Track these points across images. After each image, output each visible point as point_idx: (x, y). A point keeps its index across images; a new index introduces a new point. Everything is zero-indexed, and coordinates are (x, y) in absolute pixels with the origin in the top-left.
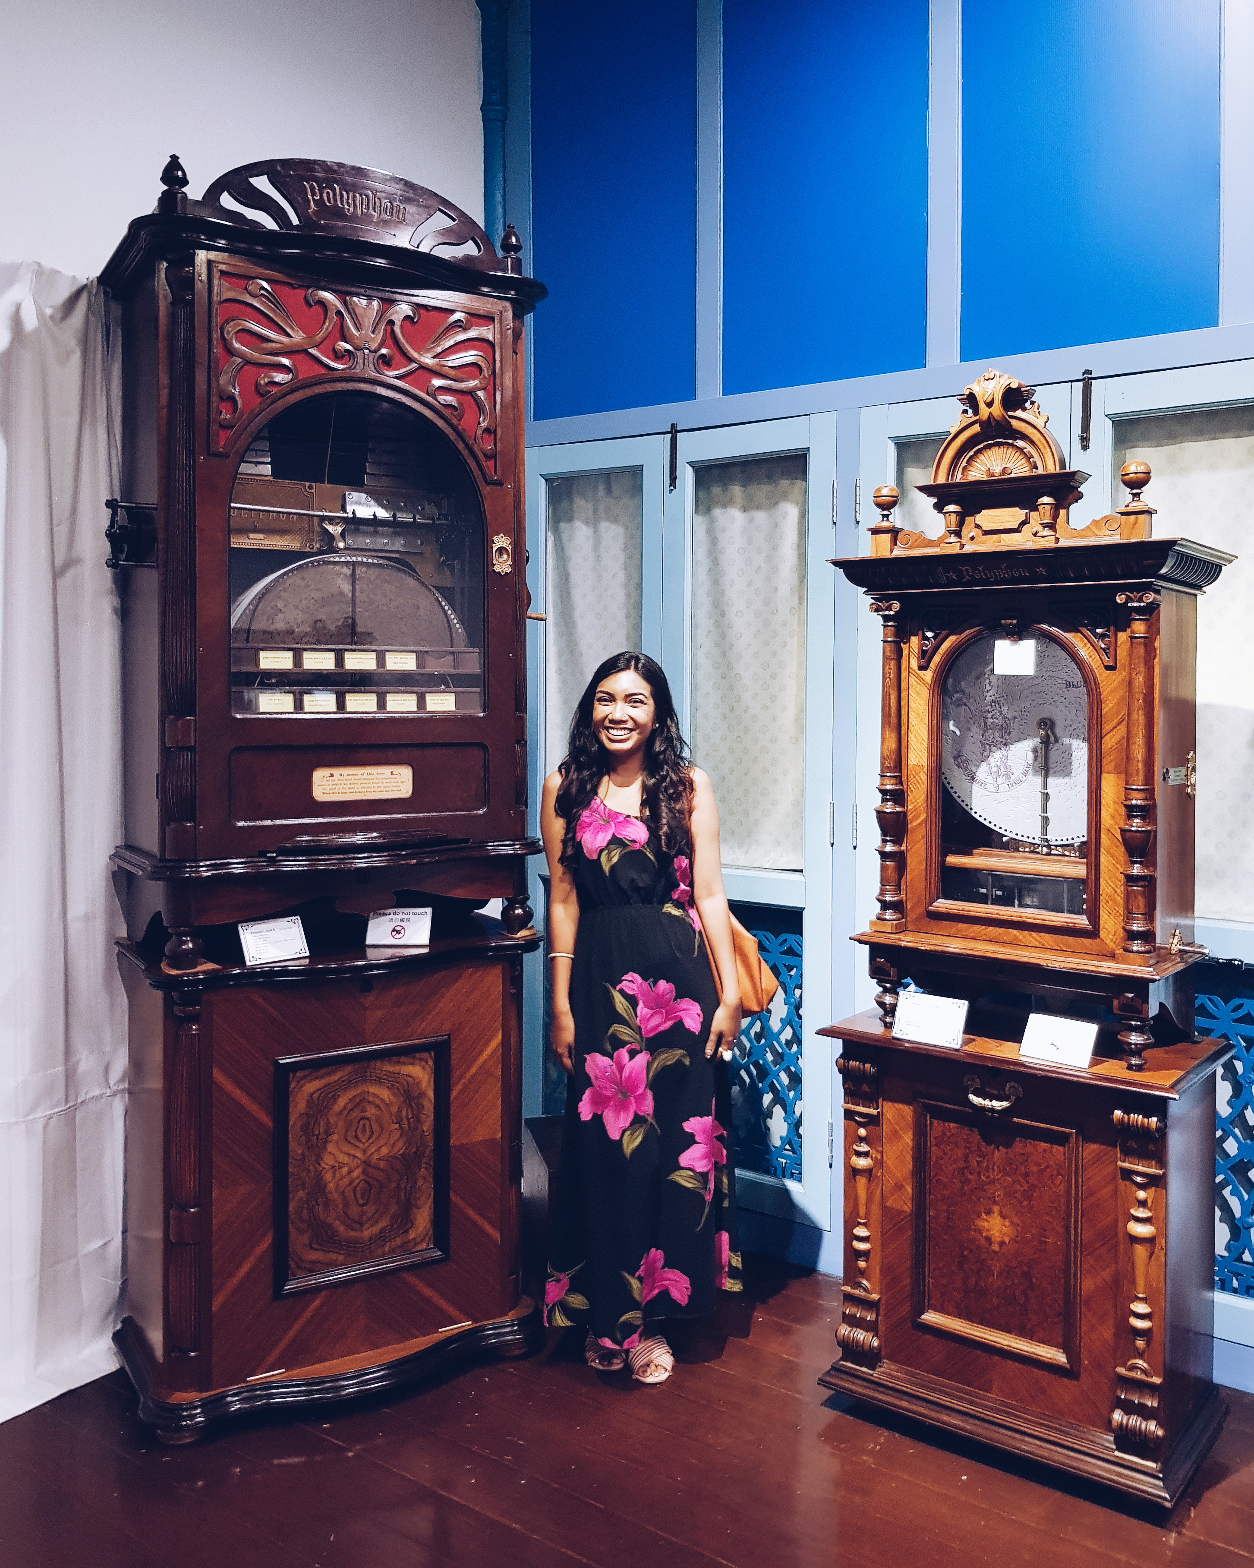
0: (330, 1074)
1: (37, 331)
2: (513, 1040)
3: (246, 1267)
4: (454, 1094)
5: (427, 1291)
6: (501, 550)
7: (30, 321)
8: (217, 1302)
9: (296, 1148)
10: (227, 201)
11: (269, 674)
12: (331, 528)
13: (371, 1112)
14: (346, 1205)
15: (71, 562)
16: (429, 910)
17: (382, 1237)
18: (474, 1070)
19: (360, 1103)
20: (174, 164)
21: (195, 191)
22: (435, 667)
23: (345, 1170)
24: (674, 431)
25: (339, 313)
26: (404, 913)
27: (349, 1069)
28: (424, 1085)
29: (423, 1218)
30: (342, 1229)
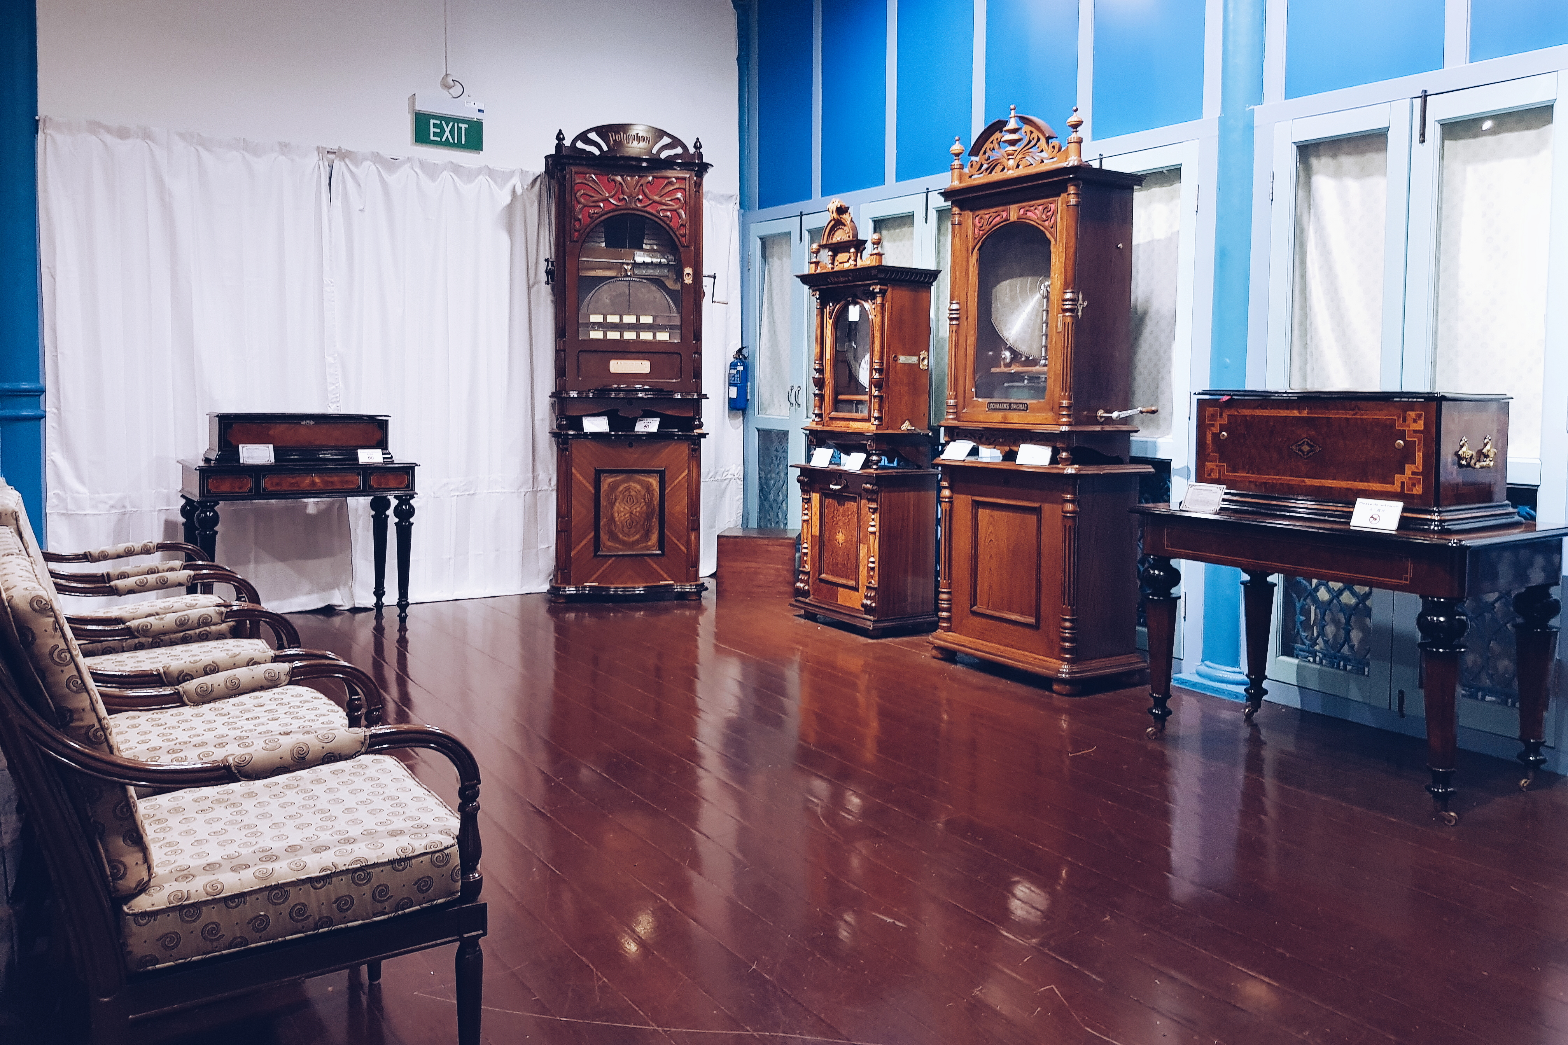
0: (617, 476)
1: (522, 194)
2: (693, 474)
3: (584, 542)
4: (667, 491)
5: (655, 566)
6: (688, 274)
7: (519, 191)
8: (573, 553)
9: (603, 502)
10: (580, 145)
11: (594, 324)
12: (626, 267)
13: (633, 493)
14: (623, 526)
15: (536, 283)
16: (658, 419)
17: (637, 542)
18: (675, 483)
19: (628, 489)
20: (560, 132)
21: (567, 143)
22: (660, 322)
23: (623, 514)
24: (801, 215)
25: (621, 184)
26: (649, 420)
27: (624, 476)
28: (654, 486)
29: (654, 537)
30: (621, 536)
